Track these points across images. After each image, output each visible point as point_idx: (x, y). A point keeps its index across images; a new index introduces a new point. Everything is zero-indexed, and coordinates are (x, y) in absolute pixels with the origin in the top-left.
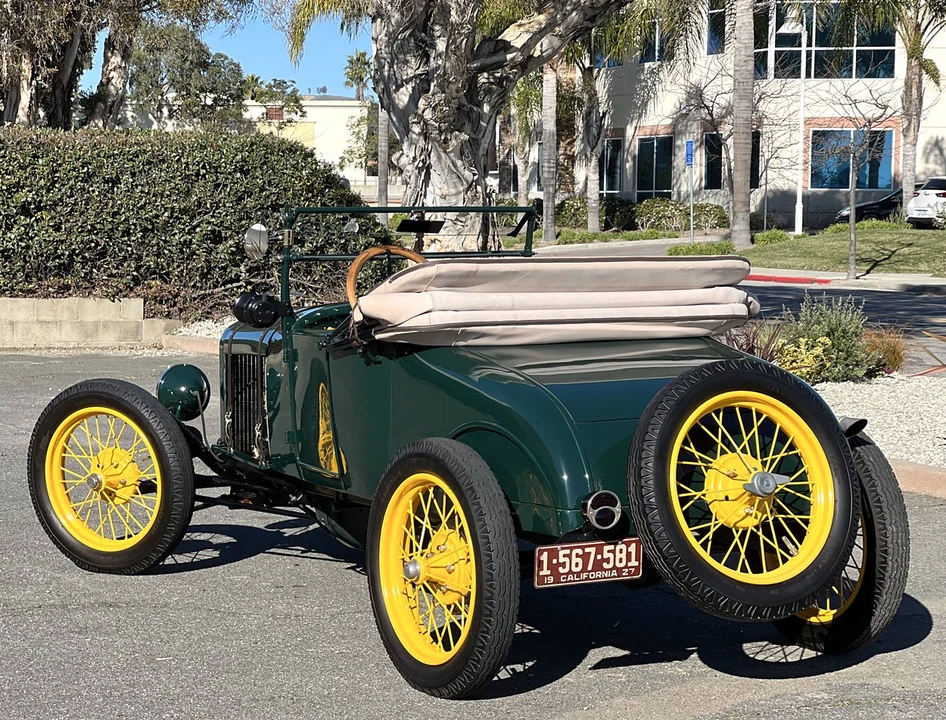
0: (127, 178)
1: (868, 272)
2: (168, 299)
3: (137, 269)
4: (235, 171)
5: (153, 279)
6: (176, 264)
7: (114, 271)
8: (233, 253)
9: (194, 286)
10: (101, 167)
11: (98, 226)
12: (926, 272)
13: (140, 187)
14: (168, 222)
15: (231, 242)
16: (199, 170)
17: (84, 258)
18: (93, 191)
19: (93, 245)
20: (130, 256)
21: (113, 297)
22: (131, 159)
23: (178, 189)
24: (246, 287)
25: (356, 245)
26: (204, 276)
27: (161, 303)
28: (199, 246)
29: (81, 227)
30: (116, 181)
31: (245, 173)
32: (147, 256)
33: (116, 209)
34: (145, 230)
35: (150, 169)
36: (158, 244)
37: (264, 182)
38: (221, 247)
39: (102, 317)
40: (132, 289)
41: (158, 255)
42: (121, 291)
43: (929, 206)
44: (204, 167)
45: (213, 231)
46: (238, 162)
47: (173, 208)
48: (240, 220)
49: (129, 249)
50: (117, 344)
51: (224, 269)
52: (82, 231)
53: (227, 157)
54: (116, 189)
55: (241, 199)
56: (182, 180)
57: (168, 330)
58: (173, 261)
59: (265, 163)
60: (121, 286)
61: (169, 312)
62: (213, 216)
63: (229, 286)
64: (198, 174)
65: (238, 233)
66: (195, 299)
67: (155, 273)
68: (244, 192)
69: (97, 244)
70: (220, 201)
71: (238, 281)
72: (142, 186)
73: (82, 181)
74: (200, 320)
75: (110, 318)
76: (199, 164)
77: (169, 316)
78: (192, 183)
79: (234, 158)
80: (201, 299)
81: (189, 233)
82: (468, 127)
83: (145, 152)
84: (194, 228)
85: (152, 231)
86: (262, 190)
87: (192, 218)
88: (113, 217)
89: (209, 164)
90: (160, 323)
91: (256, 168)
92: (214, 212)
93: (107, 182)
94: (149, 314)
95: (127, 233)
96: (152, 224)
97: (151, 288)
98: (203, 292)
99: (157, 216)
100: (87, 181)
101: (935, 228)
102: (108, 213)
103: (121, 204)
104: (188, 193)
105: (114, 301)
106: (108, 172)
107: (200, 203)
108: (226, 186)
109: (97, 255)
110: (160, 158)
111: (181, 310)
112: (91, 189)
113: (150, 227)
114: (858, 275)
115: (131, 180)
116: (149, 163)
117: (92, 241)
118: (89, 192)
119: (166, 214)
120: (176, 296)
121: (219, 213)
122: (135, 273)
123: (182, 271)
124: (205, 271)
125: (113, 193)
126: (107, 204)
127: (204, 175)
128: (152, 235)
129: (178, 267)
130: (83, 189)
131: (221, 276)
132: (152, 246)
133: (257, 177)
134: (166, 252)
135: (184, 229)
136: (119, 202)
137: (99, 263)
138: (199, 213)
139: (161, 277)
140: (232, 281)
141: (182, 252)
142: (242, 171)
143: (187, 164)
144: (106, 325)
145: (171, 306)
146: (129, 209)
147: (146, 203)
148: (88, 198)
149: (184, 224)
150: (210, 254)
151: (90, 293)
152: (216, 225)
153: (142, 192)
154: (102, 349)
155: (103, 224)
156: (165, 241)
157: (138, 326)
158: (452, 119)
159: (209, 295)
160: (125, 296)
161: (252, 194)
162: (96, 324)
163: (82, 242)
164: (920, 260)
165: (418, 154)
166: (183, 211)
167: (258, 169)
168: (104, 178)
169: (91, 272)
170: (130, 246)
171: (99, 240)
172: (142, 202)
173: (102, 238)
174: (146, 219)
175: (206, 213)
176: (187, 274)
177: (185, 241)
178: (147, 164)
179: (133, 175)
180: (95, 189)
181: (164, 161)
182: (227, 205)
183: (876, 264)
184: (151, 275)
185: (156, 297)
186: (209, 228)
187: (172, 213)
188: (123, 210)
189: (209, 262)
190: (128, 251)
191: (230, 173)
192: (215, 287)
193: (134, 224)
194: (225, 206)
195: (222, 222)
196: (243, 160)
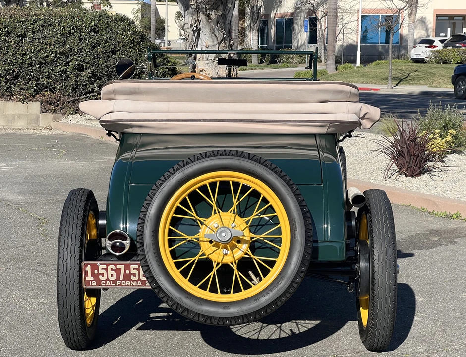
0: (30, 34)
1: (397, 85)
2: (54, 102)
3: (37, 85)
4: (91, 31)
5: (46, 91)
6: (58, 83)
7: (24, 87)
8: (90, 77)
9: (69, 95)
10: (15, 28)
11: (14, 61)
12: (423, 85)
13: (37, 40)
14: (54, 59)
15: (89, 71)
16: (70, 30)
17: (6, 79)
18: (11, 42)
19: (12, 71)
20: (33, 78)
21: (23, 101)
22: (32, 24)
23: (59, 41)
24: (97, 96)
25: (157, 73)
26: (74, 89)
27: (50, 104)
28: (71, 73)
29: (5, 61)
30: (24, 36)
31: (96, 32)
32: (42, 78)
33: (24, 52)
34: (40, 64)
35: (43, 29)
36: (48, 71)
37: (107, 38)
38: (83, 74)
39: (17, 112)
40: (34, 97)
41: (48, 78)
42: (28, 98)
43: (422, 52)
44: (73, 29)
45: (79, 65)
46: (92, 26)
47: (56, 52)
48: (94, 59)
49: (32, 74)
50: (26, 127)
51: (86, 85)
52: (5, 64)
53: (86, 23)
54: (24, 40)
55: (94, 47)
56: (61, 35)
57: (55, 119)
58: (57, 81)
59: (107, 27)
60: (28, 95)
61: (55, 109)
62: (79, 57)
63: (88, 95)
64: (70, 33)
65: (93, 66)
66: (69, 102)
67: (46, 87)
68: (96, 43)
69: (14, 71)
70: (82, 48)
71: (93, 92)
72: (39, 39)
73: (4, 36)
74: (72, 114)
75: (22, 112)
76: (70, 27)
77: (55, 111)
78: (67, 38)
79: (90, 24)
80: (73, 102)
81: (65, 66)
82: (221, 8)
83: (40, 20)
84: (68, 63)
85: (45, 64)
86: (106, 42)
87: (67, 57)
88: (22, 56)
89: (76, 27)
90: (50, 115)
91: (102, 30)
92: (79, 54)
93: (18, 36)
94: (44, 110)
95: (31, 65)
96: (45, 60)
97: (45, 96)
98: (74, 98)
99: (47, 56)
100: (7, 36)
101: (425, 63)
102: (20, 54)
103: (27, 49)
104: (65, 43)
105: (24, 103)
106: (19, 31)
107: (71, 49)
108: (86, 39)
109: (13, 77)
110: (49, 23)
111: (61, 108)
112: (10, 40)
113: (43, 62)
114: (392, 86)
115: (32, 35)
116: (42, 26)
117: (11, 70)
118: (8, 42)
119: (53, 55)
120: (58, 101)
121: (83, 55)
122: (35, 88)
123: (62, 87)
124: (75, 87)
125: (22, 43)
126: (19, 49)
127: (73, 33)
128: (44, 66)
129: (60, 84)
130: (5, 40)
131: (83, 90)
132: (45, 73)
133: (103, 35)
134: (53, 76)
135: (62, 63)
136: (26, 48)
137: (15, 82)
138: (71, 55)
139: (50, 90)
140: (89, 92)
141: (62, 76)
142: (94, 31)
143: (64, 27)
144: (20, 116)
145: (56, 106)
146: (31, 52)
147: (41, 49)
148: (8, 45)
149: (62, 61)
150: (78, 77)
151: (10, 99)
152: (81, 61)
153: (39, 42)
154: (18, 129)
155: (17, 60)
156: (52, 70)
157: (38, 117)
158: (212, 3)
159: (77, 100)
160: (30, 101)
161: (100, 44)
162: (14, 116)
163: (5, 70)
164: (421, 78)
165: (193, 23)
166: (62, 53)
167: (104, 30)
168: (17, 34)
169: (11, 87)
170: (32, 72)
171: (15, 69)
172: (39, 48)
173: (16, 68)
174: (41, 58)
175: (75, 55)
176: (64, 89)
177: (63, 70)
178: (41, 26)
179: (33, 32)
180: (12, 40)
181: (50, 25)
182: (87, 50)
183: (401, 80)
184: (44, 89)
185: (47, 101)
186: (77, 63)
187: (56, 54)
188: (28, 52)
189: (77, 82)
190: (31, 75)
191: (88, 33)
192: (80, 96)
193: (34, 60)
194: (85, 51)
195: (84, 60)
196: (95, 25)
